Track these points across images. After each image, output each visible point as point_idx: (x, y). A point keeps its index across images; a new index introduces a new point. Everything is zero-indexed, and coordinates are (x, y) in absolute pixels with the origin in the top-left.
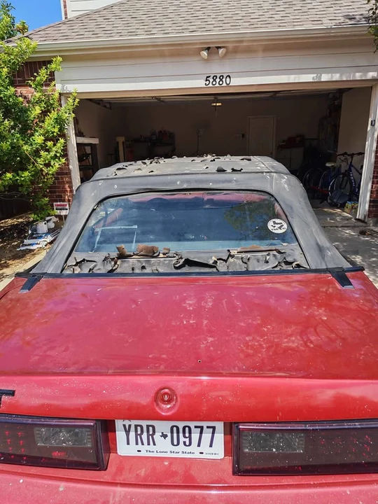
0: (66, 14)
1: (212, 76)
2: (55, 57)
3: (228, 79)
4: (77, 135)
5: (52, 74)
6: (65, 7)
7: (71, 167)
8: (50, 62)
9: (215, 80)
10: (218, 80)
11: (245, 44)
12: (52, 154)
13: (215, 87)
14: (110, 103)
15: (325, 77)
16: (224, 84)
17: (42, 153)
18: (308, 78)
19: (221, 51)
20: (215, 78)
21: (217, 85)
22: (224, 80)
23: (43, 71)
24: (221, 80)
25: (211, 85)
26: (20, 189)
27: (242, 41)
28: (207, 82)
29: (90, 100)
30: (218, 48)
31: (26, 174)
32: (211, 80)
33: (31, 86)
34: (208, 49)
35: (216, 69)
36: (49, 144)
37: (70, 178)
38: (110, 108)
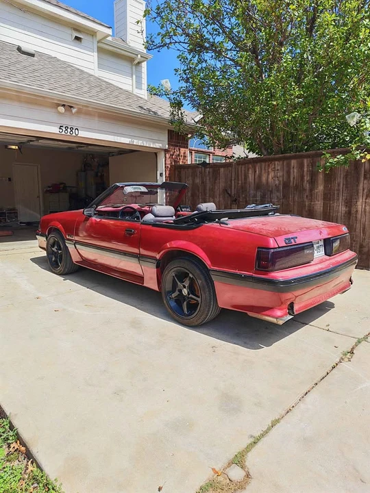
1: (64, 126)
3: (77, 131)
9: (66, 130)
10: (69, 130)
13: (67, 135)
15: (136, 142)
16: (74, 134)
18: (126, 140)
20: (67, 128)
21: (69, 134)
22: (74, 131)
24: (72, 131)
28: (61, 130)
30: (71, 107)
32: (64, 129)
34: (64, 106)
35: (68, 122)
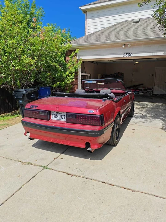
0: (86, 34)
1: (126, 53)
2: (77, 49)
3: (131, 54)
4: (82, 72)
5: (76, 54)
6: (86, 31)
7: (78, 82)
8: (76, 50)
9: (127, 55)
10: (128, 55)
11: (136, 43)
12: (71, 78)
13: (127, 57)
14: (97, 62)
16: (130, 56)
17: (68, 77)
19: (129, 45)
21: (128, 56)
22: (130, 55)
23: (73, 53)
25: (125, 56)
26: (61, 87)
27: (135, 42)
29: (89, 61)
30: (128, 44)
31: (63, 83)
32: (126, 55)
33: (69, 57)
34: (125, 45)
35: (127, 51)
36: (70, 74)
37: (78, 86)
38: (97, 64)
